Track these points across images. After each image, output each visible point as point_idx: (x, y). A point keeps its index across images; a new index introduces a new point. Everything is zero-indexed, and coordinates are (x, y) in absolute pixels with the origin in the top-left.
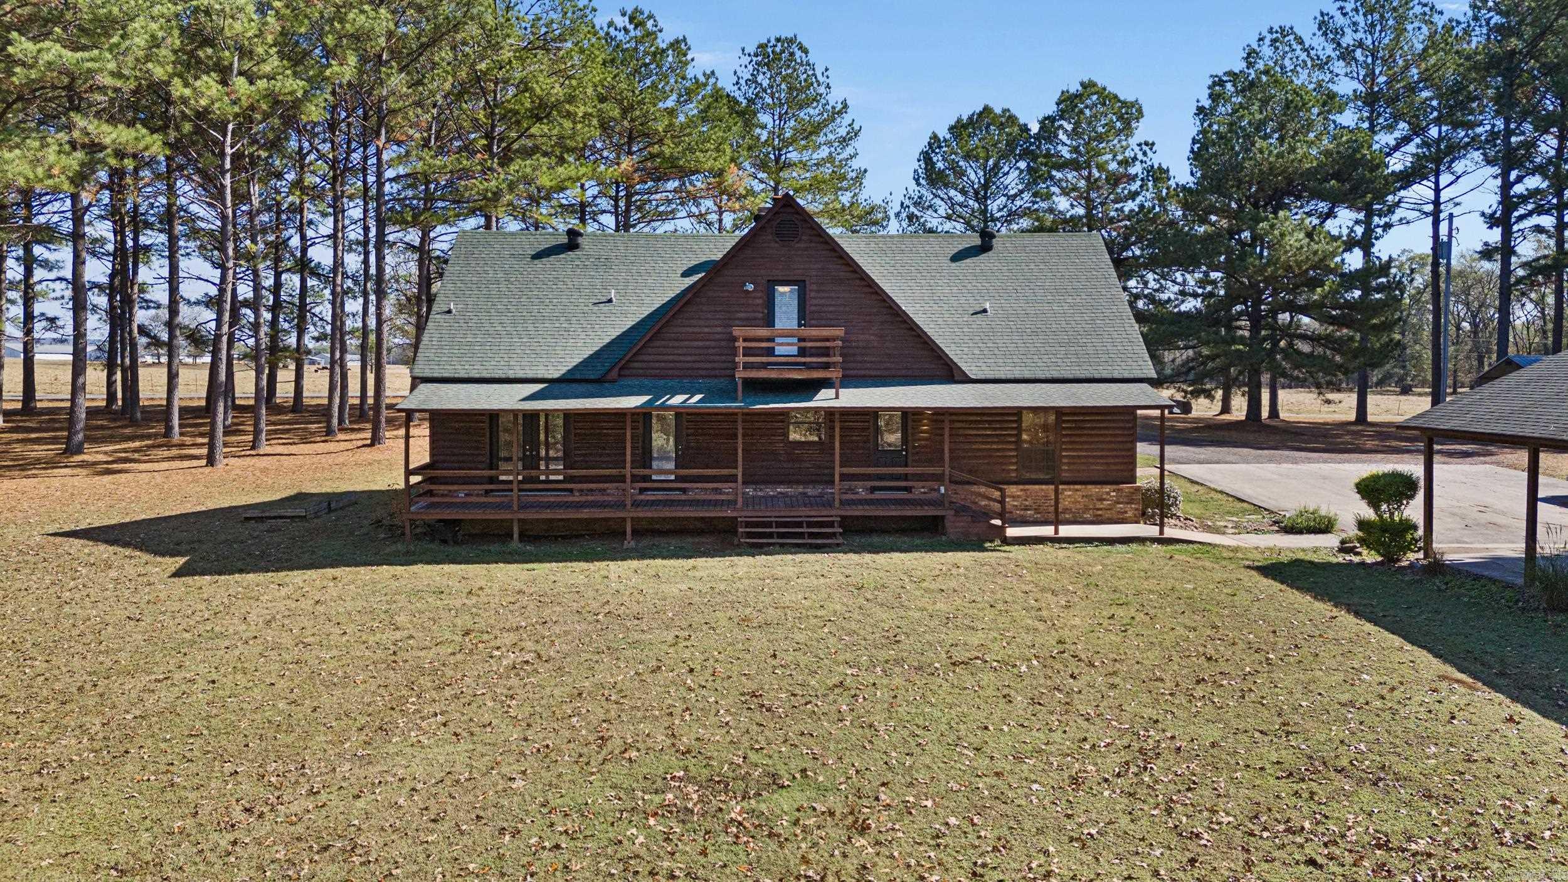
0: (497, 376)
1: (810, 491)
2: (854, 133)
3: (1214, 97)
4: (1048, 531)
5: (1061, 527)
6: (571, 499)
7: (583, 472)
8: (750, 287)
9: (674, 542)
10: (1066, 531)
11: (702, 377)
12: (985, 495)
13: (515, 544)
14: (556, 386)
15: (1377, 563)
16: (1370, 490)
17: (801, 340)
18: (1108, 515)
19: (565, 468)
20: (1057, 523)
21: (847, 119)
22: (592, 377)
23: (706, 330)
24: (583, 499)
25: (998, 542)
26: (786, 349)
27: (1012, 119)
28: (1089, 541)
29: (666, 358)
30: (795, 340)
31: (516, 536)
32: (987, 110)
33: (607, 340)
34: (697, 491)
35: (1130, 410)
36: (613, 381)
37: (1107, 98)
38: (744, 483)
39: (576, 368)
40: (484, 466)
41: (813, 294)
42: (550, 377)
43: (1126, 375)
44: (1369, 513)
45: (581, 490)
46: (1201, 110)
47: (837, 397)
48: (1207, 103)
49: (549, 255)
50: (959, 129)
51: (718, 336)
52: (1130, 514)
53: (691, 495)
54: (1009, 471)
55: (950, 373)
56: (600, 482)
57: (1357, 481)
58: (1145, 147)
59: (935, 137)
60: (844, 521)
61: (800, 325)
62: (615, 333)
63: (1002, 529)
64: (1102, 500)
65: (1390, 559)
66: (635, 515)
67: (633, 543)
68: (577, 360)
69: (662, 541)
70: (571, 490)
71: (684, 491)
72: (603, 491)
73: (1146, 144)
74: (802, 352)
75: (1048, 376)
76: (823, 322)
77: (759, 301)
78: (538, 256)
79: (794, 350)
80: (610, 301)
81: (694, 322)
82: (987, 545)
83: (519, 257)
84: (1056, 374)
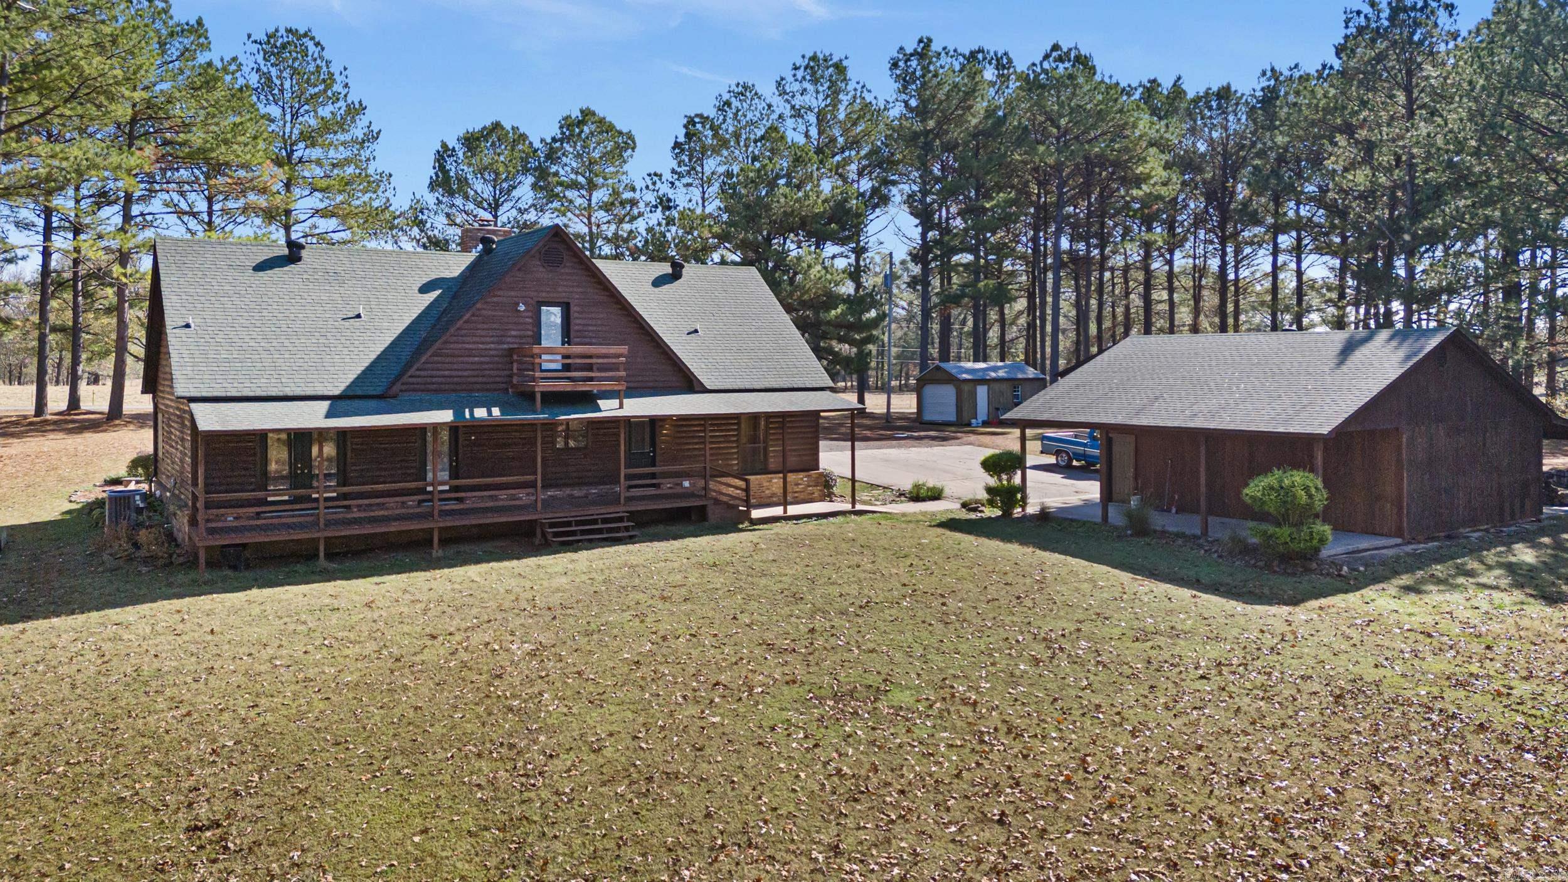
0: (274, 394)
1: (576, 492)
2: (372, 137)
3: (689, 136)
4: (778, 511)
5: (789, 507)
6: (349, 516)
7: (368, 488)
8: (522, 308)
9: (478, 549)
10: (793, 510)
11: (478, 390)
12: (730, 488)
13: (322, 561)
14: (340, 403)
15: (998, 518)
16: (992, 465)
17: (565, 357)
18: (802, 496)
19: (338, 485)
20: (785, 504)
21: (362, 122)
22: (375, 393)
23: (481, 346)
24: (363, 515)
25: (746, 524)
26: (551, 363)
27: (523, 137)
28: (809, 516)
29: (442, 373)
30: (559, 357)
31: (322, 554)
32: (497, 126)
33: (373, 356)
34: (473, 500)
35: (815, 414)
36: (394, 397)
37: (605, 127)
38: (543, 487)
39: (354, 383)
40: (252, 487)
41: (576, 315)
42: (331, 393)
43: (815, 385)
44: (992, 482)
45: (359, 506)
46: (677, 145)
47: (621, 406)
48: (681, 139)
49: (271, 268)
50: (471, 142)
51: (492, 353)
52: (816, 495)
53: (468, 504)
54: (732, 465)
55: (689, 384)
56: (377, 497)
57: (983, 458)
58: (655, 178)
59: (444, 145)
60: (632, 515)
61: (563, 344)
62: (379, 349)
63: (748, 512)
64: (797, 484)
65: (1007, 513)
66: (441, 525)
67: (440, 553)
68: (351, 377)
69: (465, 548)
70: (348, 507)
71: (460, 500)
72: (381, 506)
73: (656, 174)
74: (567, 368)
75: (763, 387)
76: (587, 340)
77: (530, 320)
78: (260, 267)
79: (558, 366)
80: (359, 316)
81: (469, 339)
82: (741, 526)
83: (242, 268)
84: (767, 385)
